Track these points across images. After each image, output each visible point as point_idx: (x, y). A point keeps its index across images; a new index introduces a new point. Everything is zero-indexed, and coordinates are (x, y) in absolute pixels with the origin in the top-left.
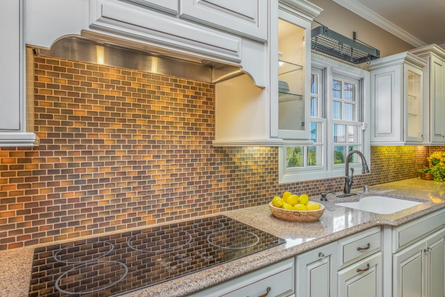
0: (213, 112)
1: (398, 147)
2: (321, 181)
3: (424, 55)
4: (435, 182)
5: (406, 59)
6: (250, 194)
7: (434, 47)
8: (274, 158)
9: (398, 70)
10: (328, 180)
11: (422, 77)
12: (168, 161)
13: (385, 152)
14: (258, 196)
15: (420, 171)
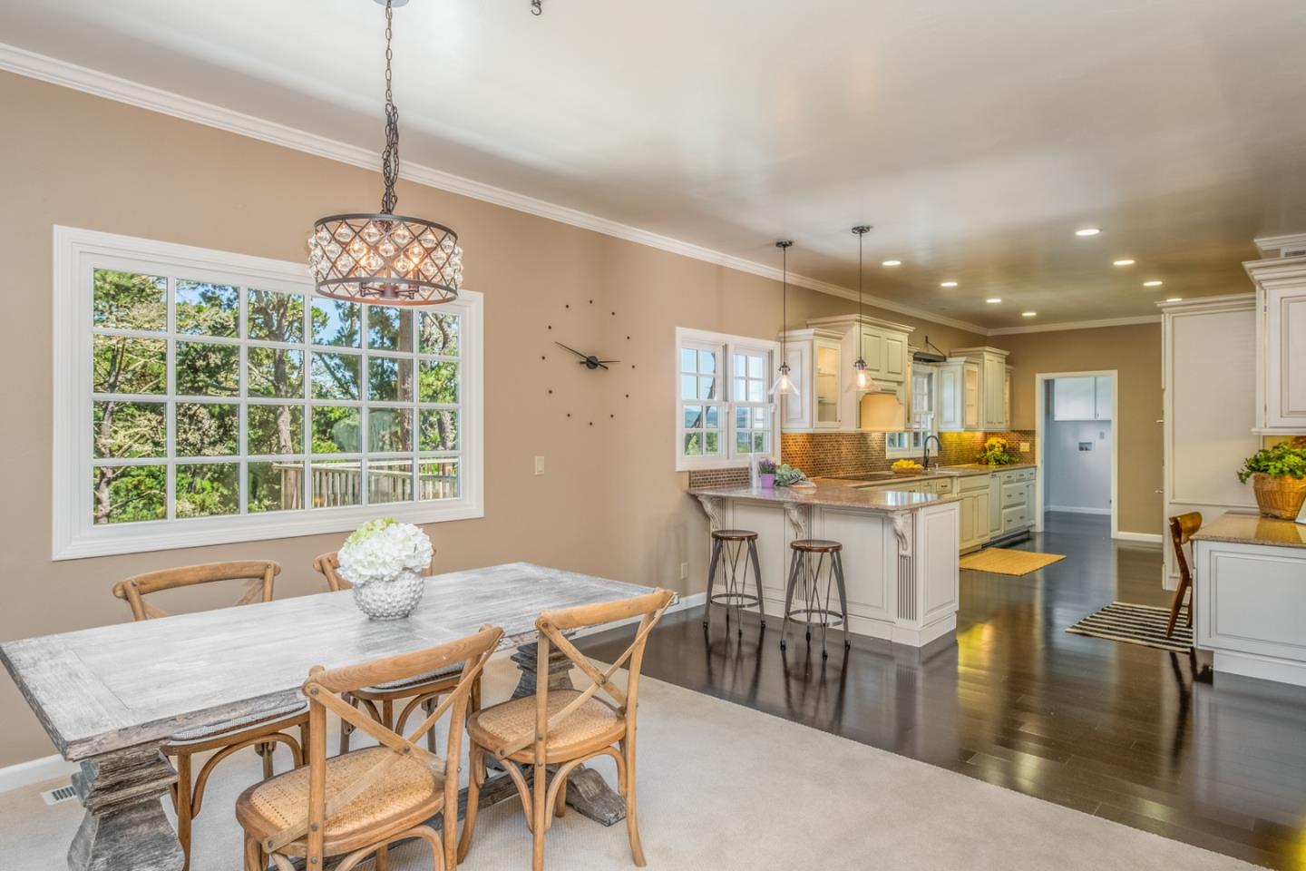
1: (959, 434)
2: (911, 457)
3: (980, 355)
4: (990, 465)
5: (966, 362)
7: (987, 349)
8: (883, 441)
9: (959, 369)
10: (915, 457)
11: (978, 373)
13: (949, 438)
14: (880, 465)
15: (978, 456)
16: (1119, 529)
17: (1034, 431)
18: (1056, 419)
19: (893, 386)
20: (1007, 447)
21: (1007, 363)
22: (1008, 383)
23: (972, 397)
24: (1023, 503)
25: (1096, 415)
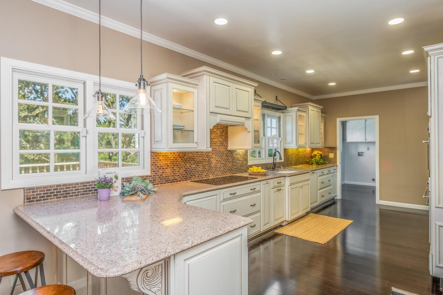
0: (227, 137)
1: (296, 149)
2: (263, 164)
3: (307, 107)
4: (313, 166)
5: (298, 110)
6: (239, 168)
7: (310, 103)
8: (246, 154)
9: (294, 114)
10: (266, 164)
11: (305, 117)
12: (216, 155)
13: (290, 152)
14: (241, 170)
15: (307, 160)
16: (380, 200)
17: (336, 147)
18: (347, 141)
19: (243, 120)
20: (323, 155)
21: (322, 113)
22: (323, 123)
23: (303, 130)
24: (330, 185)
25: (366, 139)
